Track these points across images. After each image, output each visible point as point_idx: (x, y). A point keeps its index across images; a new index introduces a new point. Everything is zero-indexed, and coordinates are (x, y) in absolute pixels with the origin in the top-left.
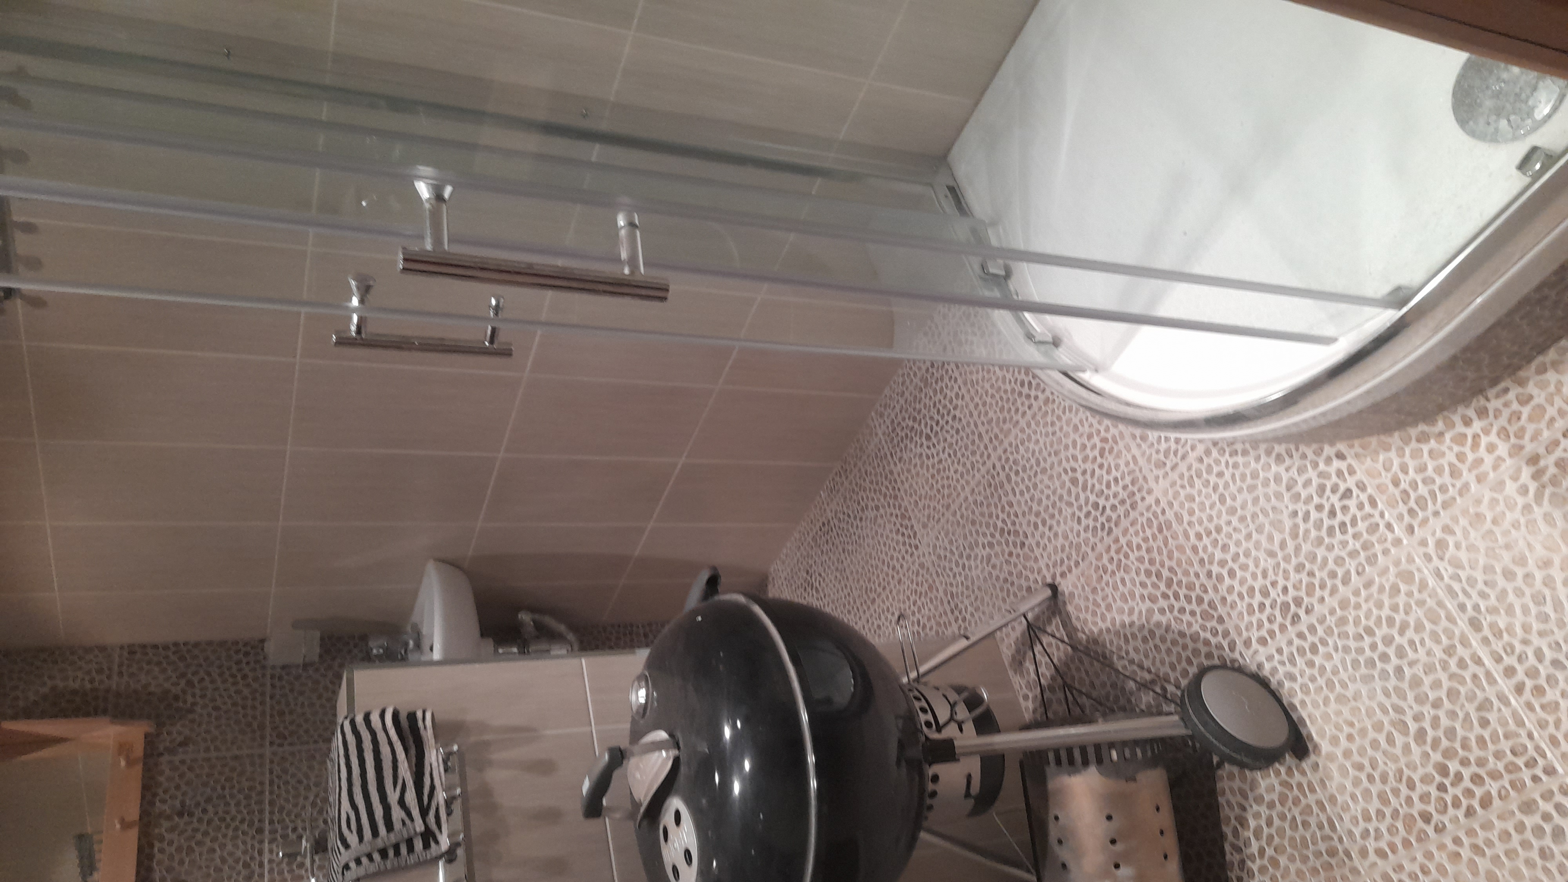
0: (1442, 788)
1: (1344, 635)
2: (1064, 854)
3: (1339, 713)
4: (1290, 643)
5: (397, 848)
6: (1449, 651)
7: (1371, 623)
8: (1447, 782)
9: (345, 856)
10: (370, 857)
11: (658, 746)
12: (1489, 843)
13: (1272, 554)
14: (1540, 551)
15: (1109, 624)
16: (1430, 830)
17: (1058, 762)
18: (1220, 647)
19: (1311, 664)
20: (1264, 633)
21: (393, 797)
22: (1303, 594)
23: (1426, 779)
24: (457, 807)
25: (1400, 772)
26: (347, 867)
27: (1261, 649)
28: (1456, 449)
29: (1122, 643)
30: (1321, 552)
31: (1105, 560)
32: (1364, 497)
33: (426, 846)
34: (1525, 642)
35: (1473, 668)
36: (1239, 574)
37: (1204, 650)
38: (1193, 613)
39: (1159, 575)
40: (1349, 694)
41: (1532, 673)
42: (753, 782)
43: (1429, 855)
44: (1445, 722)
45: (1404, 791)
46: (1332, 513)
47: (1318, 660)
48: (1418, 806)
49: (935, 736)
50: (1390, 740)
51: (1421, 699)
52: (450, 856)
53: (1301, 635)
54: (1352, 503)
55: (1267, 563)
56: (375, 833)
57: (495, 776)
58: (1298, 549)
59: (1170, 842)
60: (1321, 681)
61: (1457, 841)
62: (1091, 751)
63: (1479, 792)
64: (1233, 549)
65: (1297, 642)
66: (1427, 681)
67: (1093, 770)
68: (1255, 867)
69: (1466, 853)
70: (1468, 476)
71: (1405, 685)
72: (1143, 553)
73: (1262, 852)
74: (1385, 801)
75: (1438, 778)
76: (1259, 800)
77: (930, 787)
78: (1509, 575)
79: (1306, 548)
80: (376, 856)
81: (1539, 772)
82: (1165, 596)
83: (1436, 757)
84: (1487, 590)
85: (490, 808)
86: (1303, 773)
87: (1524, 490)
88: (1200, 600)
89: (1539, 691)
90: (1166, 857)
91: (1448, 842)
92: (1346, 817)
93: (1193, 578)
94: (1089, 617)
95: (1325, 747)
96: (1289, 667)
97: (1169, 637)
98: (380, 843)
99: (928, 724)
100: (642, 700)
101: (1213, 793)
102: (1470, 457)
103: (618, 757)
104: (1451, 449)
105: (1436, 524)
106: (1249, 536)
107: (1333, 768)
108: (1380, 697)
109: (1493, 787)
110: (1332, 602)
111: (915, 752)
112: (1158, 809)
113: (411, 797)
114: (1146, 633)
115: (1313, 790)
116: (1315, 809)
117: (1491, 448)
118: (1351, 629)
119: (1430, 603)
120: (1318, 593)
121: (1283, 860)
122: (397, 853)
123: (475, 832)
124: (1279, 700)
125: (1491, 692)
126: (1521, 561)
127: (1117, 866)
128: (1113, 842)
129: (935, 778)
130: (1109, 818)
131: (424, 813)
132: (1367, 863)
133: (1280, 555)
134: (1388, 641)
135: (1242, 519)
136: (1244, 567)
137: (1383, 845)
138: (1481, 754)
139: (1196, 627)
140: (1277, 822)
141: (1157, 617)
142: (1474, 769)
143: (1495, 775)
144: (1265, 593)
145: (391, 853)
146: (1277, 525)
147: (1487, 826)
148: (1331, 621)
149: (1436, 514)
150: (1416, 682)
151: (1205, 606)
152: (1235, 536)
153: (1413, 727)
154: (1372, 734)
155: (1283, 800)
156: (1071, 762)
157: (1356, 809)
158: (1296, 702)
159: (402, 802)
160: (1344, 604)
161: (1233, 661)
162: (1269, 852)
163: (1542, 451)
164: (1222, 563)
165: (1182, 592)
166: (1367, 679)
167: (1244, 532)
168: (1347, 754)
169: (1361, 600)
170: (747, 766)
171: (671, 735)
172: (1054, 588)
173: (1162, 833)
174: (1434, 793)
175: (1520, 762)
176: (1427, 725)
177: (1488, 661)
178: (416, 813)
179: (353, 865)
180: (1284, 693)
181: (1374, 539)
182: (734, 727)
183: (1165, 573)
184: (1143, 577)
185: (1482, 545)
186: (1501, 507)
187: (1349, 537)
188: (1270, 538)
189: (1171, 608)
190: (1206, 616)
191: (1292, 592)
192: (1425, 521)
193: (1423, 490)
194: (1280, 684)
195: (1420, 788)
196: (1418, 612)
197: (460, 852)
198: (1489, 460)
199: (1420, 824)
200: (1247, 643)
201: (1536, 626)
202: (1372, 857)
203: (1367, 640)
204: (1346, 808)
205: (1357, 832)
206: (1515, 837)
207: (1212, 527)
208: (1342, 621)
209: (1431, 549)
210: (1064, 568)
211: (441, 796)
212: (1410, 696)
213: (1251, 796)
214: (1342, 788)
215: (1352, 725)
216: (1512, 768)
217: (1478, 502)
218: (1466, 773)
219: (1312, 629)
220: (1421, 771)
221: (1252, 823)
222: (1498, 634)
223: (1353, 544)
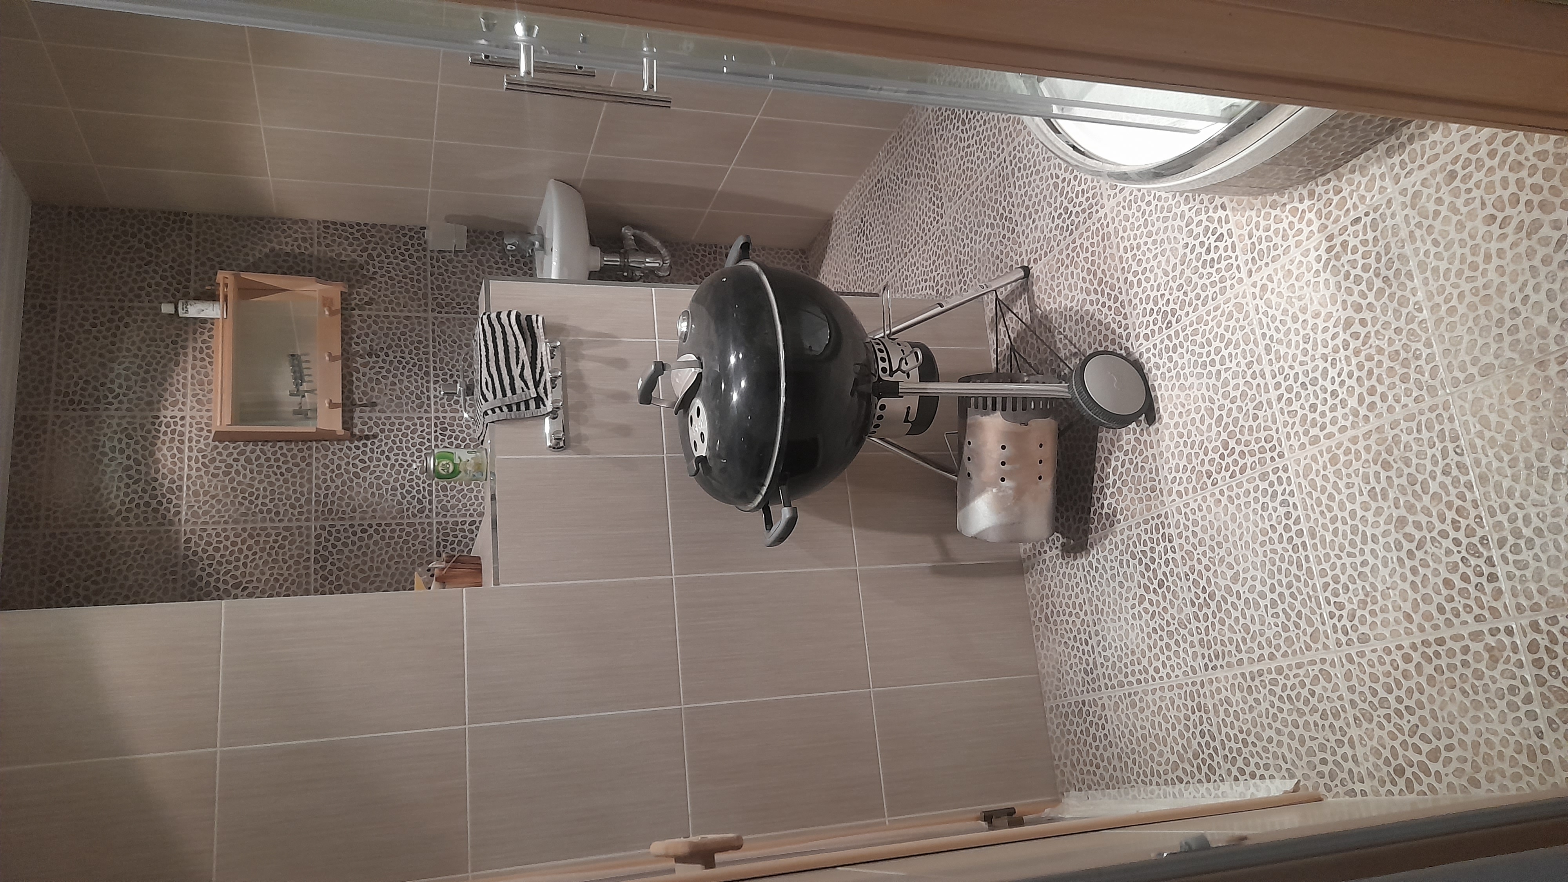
0: (1222, 457)
1: (1194, 342)
2: (970, 467)
3: (1178, 396)
4: (1162, 342)
5: (518, 404)
6: (1249, 365)
7: (1211, 337)
8: (1226, 453)
9: (485, 406)
10: (500, 408)
11: (689, 364)
12: (1238, 496)
13: (1166, 274)
14: (1316, 306)
15: (1056, 306)
16: (1209, 482)
17: (976, 407)
18: (1121, 337)
19: (1170, 359)
20: (1148, 331)
21: (516, 372)
22: (1177, 307)
23: (1215, 450)
24: (559, 382)
25: (1202, 442)
26: (486, 413)
27: (1145, 343)
28: (1291, 218)
29: (1063, 321)
30: (1195, 278)
31: (1064, 256)
32: (1230, 242)
33: (538, 407)
34: (1291, 367)
35: (1259, 380)
36: (1144, 284)
37: (1111, 337)
38: (1110, 308)
39: (1095, 274)
40: (1187, 384)
41: (1289, 389)
42: (747, 396)
43: (1204, 499)
44: (1235, 413)
45: (1202, 456)
46: (1208, 251)
47: (1175, 357)
48: (1207, 467)
49: (886, 377)
50: (1202, 421)
51: (1225, 396)
52: (554, 415)
53: (1169, 337)
54: (1221, 245)
55: (1162, 280)
56: (504, 395)
57: (586, 366)
58: (1182, 272)
59: (1048, 470)
60: (1173, 373)
61: (1222, 492)
62: (999, 401)
63: (1241, 462)
64: (1144, 265)
65: (1166, 342)
66: (1232, 383)
67: (998, 413)
68: (1108, 493)
69: (1224, 500)
70: (1292, 242)
71: (1219, 384)
72: (1089, 255)
73: (1115, 482)
74: (1190, 461)
75: (1222, 451)
76: (1120, 448)
77: (879, 412)
78: (1295, 319)
79: (1188, 273)
80: (505, 409)
81: (1275, 454)
82: (1096, 292)
83: (1224, 436)
84: (1280, 327)
85: (582, 387)
86: (1149, 435)
87: (1319, 259)
88: (1116, 299)
89: (1289, 402)
90: (1040, 478)
91: (1217, 491)
92: (1166, 467)
93: (1115, 281)
94: (1046, 297)
95: (1165, 419)
96: (1157, 360)
97: (1092, 323)
98: (507, 401)
99: (884, 370)
100: (685, 329)
101: (1095, 439)
102: (1297, 226)
103: (661, 368)
104: (1287, 217)
105: (1265, 272)
106: (1156, 257)
107: (1167, 432)
108: (1204, 391)
109: (1249, 460)
110: (1193, 317)
111: (865, 388)
112: (1041, 446)
113: (528, 373)
114: (1078, 317)
115: (1152, 448)
116: (1151, 460)
117: (1310, 223)
118: (1198, 338)
119: (1248, 329)
120: (1187, 309)
121: (1125, 490)
122: (519, 409)
123: (570, 402)
124: (1146, 382)
125: (1264, 399)
126: (1304, 310)
127: (1003, 480)
128: (1003, 464)
129: (883, 407)
130: (1003, 447)
131: (536, 385)
132: (1171, 499)
133: (1171, 275)
134: (1218, 351)
135: (1155, 242)
136: (1147, 280)
137: (1181, 488)
138: (1249, 438)
139: (1109, 319)
140: (1127, 465)
141: (1087, 307)
142: (1242, 447)
143: (1252, 454)
144: (1156, 303)
145: (514, 408)
146: (1174, 250)
147: (1240, 485)
148: (1189, 330)
149: (1267, 264)
150: (1226, 384)
151: (1118, 304)
152: (1148, 254)
153: (1217, 413)
154: (1193, 415)
155: (1134, 448)
156: (985, 407)
157: (1173, 463)
158: (1156, 384)
159: (521, 376)
160: (1199, 320)
161: (1127, 348)
162: (1119, 484)
163: (1336, 233)
164: (1135, 274)
165: (1107, 290)
166: (1200, 376)
167: (1154, 252)
168: (1177, 425)
169: (1209, 318)
170: (743, 384)
171: (698, 358)
172: (1027, 270)
173: (1041, 462)
174: (1218, 460)
175: (1268, 446)
176: (1224, 413)
177: (1268, 375)
178: (531, 384)
179: (490, 412)
180: (1151, 376)
181: (1227, 275)
182: (737, 357)
183: (1100, 274)
184: (1085, 274)
185: (1286, 294)
186: (1303, 269)
187: (1213, 271)
188: (1168, 261)
189: (1098, 300)
190: (1118, 312)
191: (1172, 305)
192: (1260, 268)
193: (1264, 245)
194: (1150, 370)
195: (1211, 455)
196: (1239, 334)
197: (560, 412)
198: (1306, 230)
199: (1205, 479)
200: (1137, 337)
201: (1300, 358)
202: (1174, 496)
203: (1207, 348)
204: (1167, 462)
205: (1170, 478)
206: (1253, 495)
207: (1135, 243)
208: (1195, 332)
209: (1257, 291)
210: (1037, 256)
211: (547, 376)
212: (1221, 391)
213: (1117, 444)
214: (1168, 446)
215: (1183, 406)
216: (1262, 450)
217: (1292, 262)
218: (1238, 449)
219: (1177, 333)
220: (1214, 444)
221: (1113, 463)
222: (1278, 360)
223: (1216, 277)
